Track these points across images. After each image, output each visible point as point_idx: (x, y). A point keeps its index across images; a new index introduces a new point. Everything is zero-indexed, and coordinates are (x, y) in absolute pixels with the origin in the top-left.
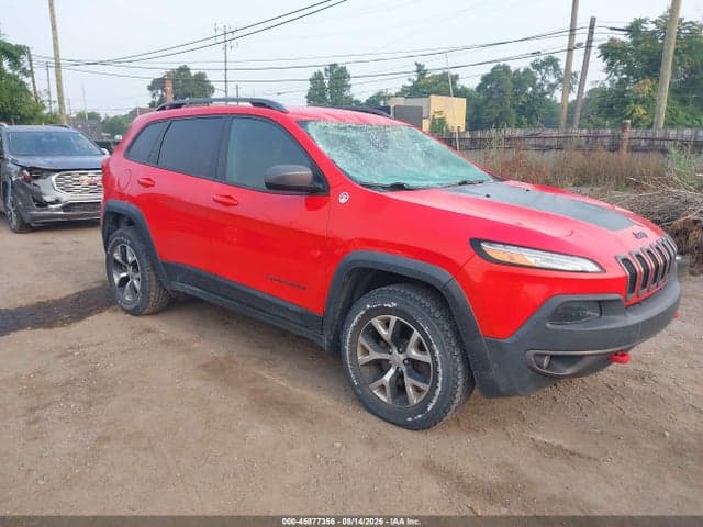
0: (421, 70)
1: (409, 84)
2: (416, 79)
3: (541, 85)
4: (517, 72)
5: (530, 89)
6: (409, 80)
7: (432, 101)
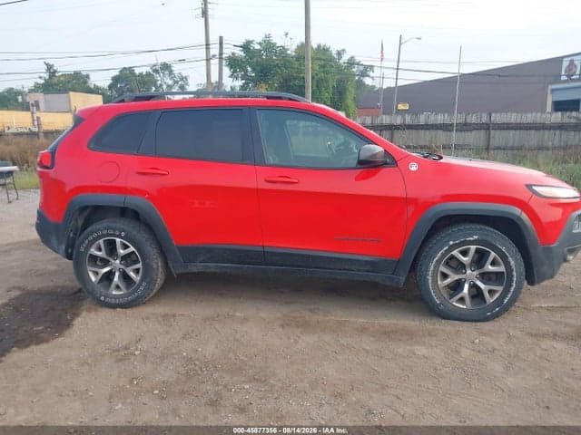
0: (50, 69)
1: (42, 81)
2: (47, 77)
3: (161, 85)
4: (141, 74)
5: (154, 89)
6: (40, 77)
7: (71, 97)
